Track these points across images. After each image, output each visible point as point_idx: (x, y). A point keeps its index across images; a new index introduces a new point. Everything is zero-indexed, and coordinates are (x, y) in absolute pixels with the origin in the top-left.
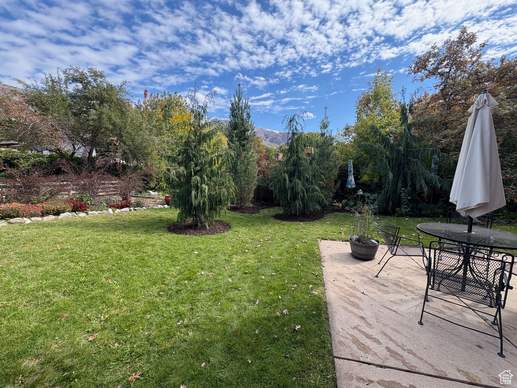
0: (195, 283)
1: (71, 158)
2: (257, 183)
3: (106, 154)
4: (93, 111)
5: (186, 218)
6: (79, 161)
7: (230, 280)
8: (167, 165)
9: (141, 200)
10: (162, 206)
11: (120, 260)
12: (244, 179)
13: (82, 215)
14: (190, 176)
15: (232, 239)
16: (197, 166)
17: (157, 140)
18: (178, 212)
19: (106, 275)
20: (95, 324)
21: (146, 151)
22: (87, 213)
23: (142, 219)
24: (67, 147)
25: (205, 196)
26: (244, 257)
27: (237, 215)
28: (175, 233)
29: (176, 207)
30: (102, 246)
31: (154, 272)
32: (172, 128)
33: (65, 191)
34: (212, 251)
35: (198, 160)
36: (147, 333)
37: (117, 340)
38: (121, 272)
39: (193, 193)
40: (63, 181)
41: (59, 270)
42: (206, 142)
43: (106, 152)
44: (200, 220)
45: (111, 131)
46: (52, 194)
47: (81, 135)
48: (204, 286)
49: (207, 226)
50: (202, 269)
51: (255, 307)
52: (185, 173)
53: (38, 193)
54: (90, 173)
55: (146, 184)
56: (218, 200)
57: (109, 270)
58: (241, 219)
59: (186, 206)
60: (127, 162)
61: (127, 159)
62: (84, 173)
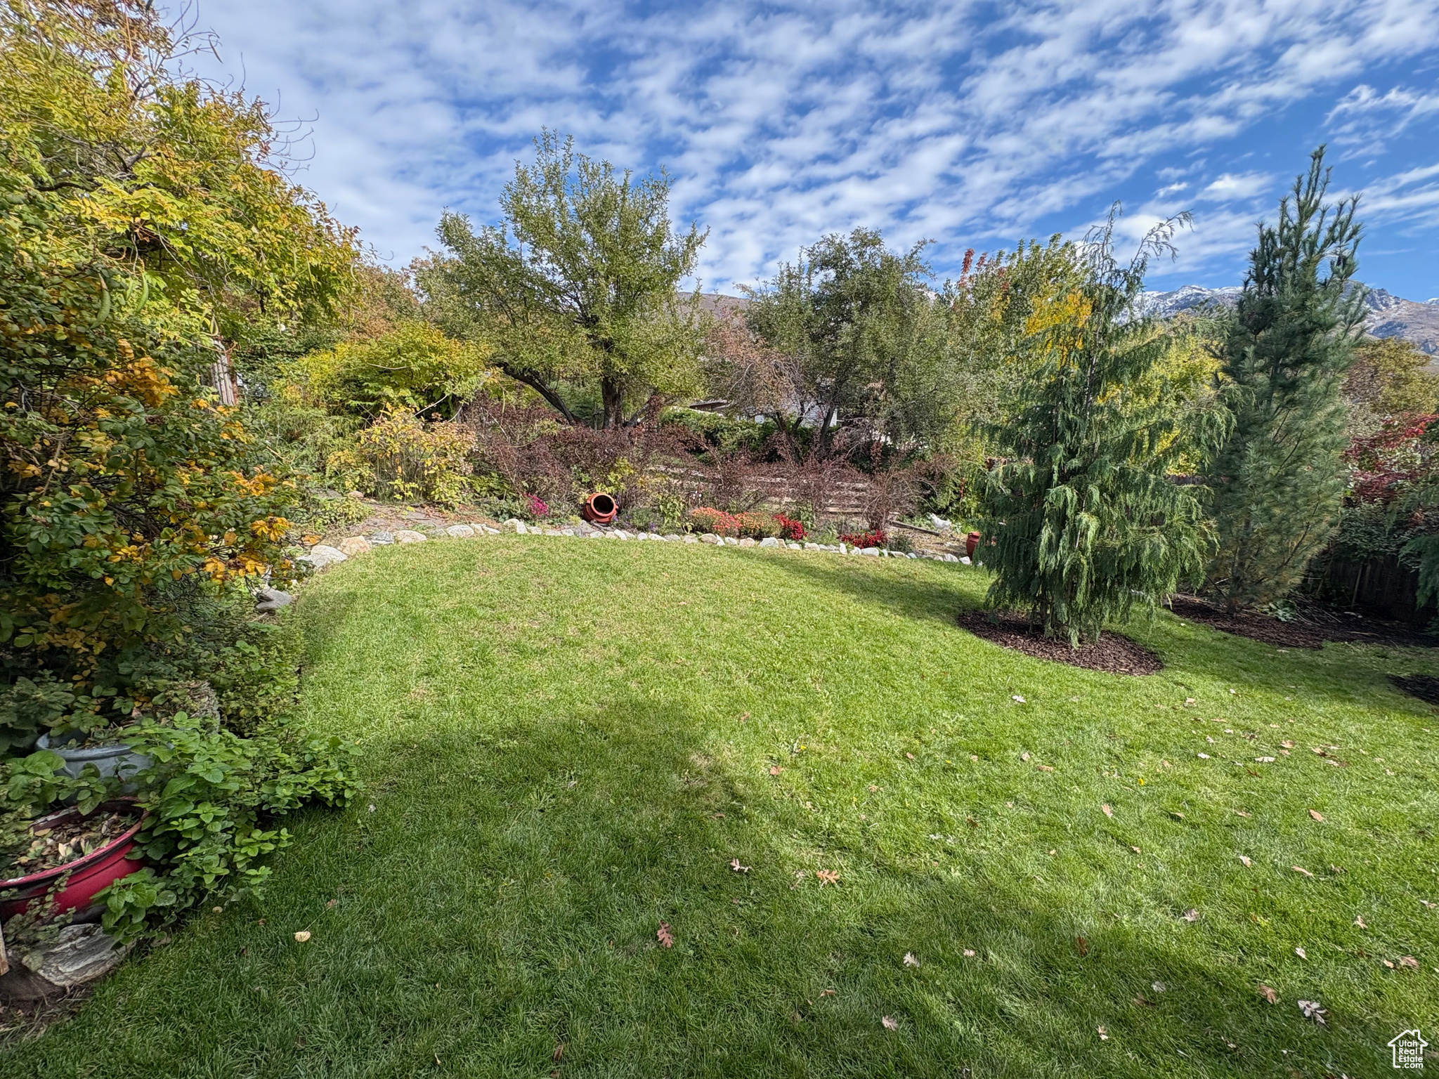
0: (997, 771)
1: (795, 431)
2: (1334, 532)
3: (856, 420)
4: (846, 327)
5: (1012, 600)
6: (807, 437)
7: (1107, 810)
8: (988, 452)
9: (908, 534)
10: (955, 559)
11: (842, 653)
12: (1266, 511)
13: (795, 546)
14: (1046, 482)
15: (1155, 702)
16: (1074, 457)
17: (973, 383)
18: (992, 581)
19: (815, 672)
20: (784, 751)
21: (941, 413)
22: (803, 545)
23: (903, 580)
24: (790, 409)
25: (1083, 551)
26: (1187, 772)
27: (1202, 633)
28: (974, 632)
29: (990, 567)
30: (817, 615)
31: (904, 705)
32: (1024, 345)
33: (776, 495)
34: (1069, 713)
35: (1079, 440)
36: (863, 817)
37: (811, 798)
38: (839, 677)
39: (1046, 534)
40: (775, 476)
41: (748, 636)
42: (1119, 381)
43: (855, 416)
44: (1054, 615)
45: (874, 367)
46: (759, 499)
47: (818, 380)
48: (1019, 788)
49: (1074, 641)
50: (1026, 746)
51: (1177, 925)
52: (1032, 474)
53: (739, 493)
54: (820, 462)
55: (927, 497)
56: (1126, 568)
57: (821, 665)
58: (1214, 649)
59: (1017, 567)
60: (894, 440)
61: (895, 435)
62: (811, 462)
